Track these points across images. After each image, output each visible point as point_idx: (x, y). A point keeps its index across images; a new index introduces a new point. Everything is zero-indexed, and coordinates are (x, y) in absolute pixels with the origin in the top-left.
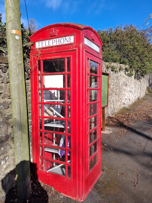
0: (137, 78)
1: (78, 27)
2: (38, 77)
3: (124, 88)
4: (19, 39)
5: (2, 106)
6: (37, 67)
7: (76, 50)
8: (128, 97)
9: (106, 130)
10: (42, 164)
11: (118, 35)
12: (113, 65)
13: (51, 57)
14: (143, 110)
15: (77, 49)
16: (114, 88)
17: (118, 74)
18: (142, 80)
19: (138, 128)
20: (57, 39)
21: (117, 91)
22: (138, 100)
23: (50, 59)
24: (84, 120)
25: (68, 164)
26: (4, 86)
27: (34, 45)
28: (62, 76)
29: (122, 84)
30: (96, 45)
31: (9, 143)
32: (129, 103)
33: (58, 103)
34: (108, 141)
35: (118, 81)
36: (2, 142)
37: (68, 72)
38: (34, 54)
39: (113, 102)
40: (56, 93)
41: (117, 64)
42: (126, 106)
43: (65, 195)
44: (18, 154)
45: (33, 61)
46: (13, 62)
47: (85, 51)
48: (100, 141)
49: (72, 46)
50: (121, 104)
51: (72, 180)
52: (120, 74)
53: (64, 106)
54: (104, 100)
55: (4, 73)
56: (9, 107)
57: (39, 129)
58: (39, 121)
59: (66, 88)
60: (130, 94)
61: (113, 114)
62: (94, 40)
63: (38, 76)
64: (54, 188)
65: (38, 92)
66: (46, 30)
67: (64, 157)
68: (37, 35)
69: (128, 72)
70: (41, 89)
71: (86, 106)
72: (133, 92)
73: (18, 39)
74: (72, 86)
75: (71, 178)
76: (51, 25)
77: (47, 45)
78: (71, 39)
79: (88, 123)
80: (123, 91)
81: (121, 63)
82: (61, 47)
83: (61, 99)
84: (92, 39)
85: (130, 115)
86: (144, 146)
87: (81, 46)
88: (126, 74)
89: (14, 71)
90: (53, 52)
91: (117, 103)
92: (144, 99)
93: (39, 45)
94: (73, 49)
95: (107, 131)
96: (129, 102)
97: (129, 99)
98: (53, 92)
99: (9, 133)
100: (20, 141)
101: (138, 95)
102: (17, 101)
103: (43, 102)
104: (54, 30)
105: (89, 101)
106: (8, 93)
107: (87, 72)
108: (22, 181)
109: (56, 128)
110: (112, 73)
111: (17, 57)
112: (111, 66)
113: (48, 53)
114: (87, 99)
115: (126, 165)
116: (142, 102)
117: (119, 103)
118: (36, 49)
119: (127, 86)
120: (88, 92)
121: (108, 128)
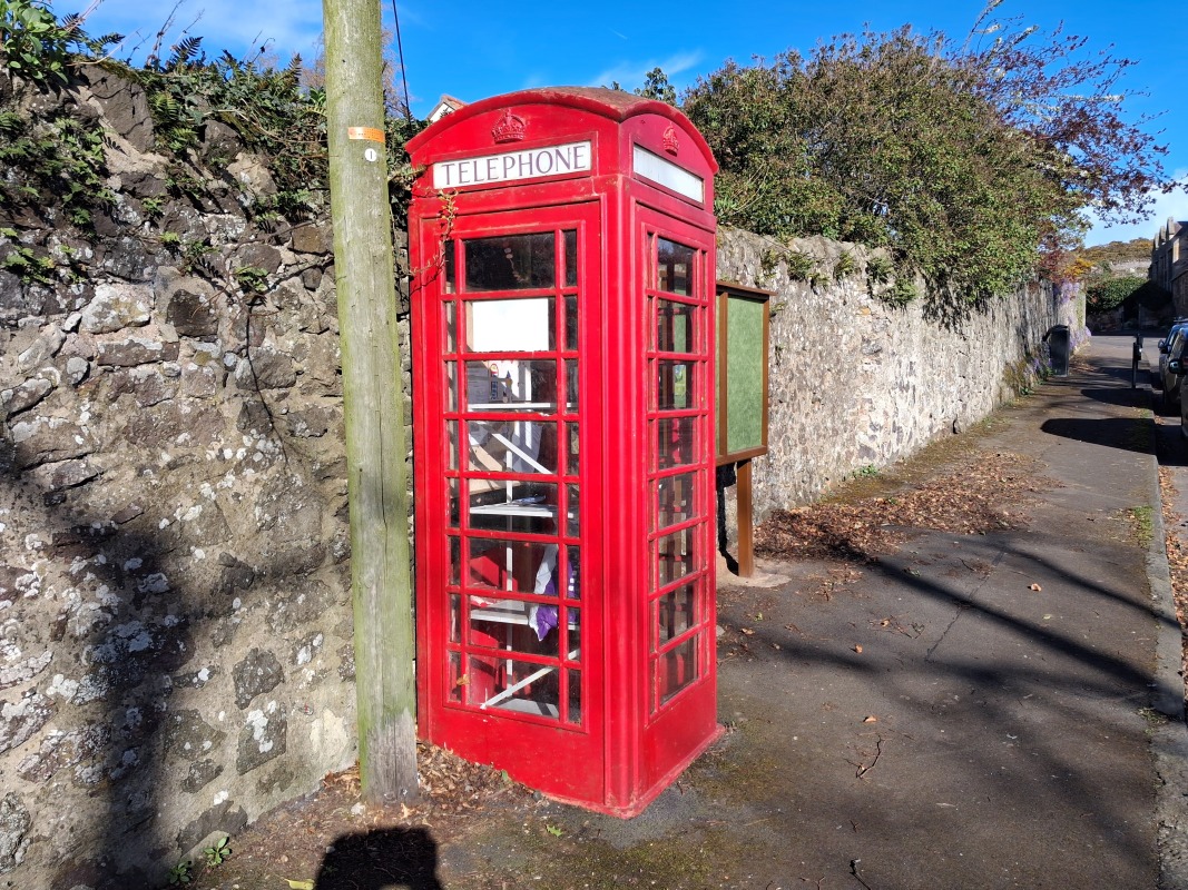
0: (945, 315)
1: (609, 108)
2: (442, 308)
3: (866, 367)
4: (378, 158)
5: (304, 426)
6: (439, 268)
7: (598, 199)
8: (886, 413)
9: (756, 572)
10: (460, 673)
11: (828, 92)
12: (800, 247)
13: (501, 228)
14: (965, 483)
15: (603, 196)
16: (805, 364)
17: (828, 296)
18: (974, 324)
19: (923, 562)
20: (525, 155)
21: (822, 383)
22: (951, 434)
23: (495, 234)
24: (634, 479)
25: (569, 665)
26: (309, 345)
27: (425, 176)
28: (543, 304)
29: (851, 345)
30: (687, 171)
31: (325, 581)
32: (895, 448)
33: (523, 417)
34: (761, 616)
35: (826, 329)
36: (301, 570)
37: (569, 288)
38: (426, 212)
39: (802, 439)
40: (515, 378)
41: (824, 244)
42: (878, 464)
43: (556, 799)
44: (369, 614)
45: (422, 243)
46: (356, 249)
47: (637, 202)
48: (708, 584)
49: (583, 184)
50: (849, 454)
51: (588, 731)
52: (838, 294)
53: (554, 425)
54: (746, 419)
55: (311, 292)
56: (326, 431)
57: (448, 525)
58: (448, 496)
59: (562, 351)
60: (898, 401)
61: (799, 502)
62: (675, 154)
63: (446, 302)
64: (510, 774)
65: (444, 369)
66: (478, 116)
67: (553, 634)
68: (439, 136)
69: (885, 282)
70: (456, 358)
71: (644, 424)
72: (920, 389)
73: (374, 159)
74: (584, 342)
75: (583, 724)
76: (499, 98)
77: (483, 178)
78: (578, 157)
79: (654, 496)
80: (858, 381)
81: (847, 239)
82: (542, 188)
83: (535, 399)
84: (669, 151)
85: (893, 504)
86: (936, 637)
87: (619, 184)
88: (874, 292)
89: (357, 285)
90: (508, 207)
91: (827, 446)
92: (983, 430)
93: (448, 175)
94: (587, 196)
95: (764, 577)
96: (894, 441)
97: (896, 429)
98: (502, 375)
99: (325, 538)
100: (380, 563)
101: (951, 407)
102: (369, 400)
103: (463, 412)
104: (509, 119)
105: (655, 404)
106: (325, 372)
107: (645, 285)
108: (383, 727)
109: (515, 518)
110: (793, 287)
111: (370, 230)
112: (789, 256)
113: (485, 209)
114: (645, 396)
115: (836, 707)
116: (970, 445)
117: (838, 448)
118: (437, 191)
119: (881, 355)
120: (649, 367)
121: (770, 565)
